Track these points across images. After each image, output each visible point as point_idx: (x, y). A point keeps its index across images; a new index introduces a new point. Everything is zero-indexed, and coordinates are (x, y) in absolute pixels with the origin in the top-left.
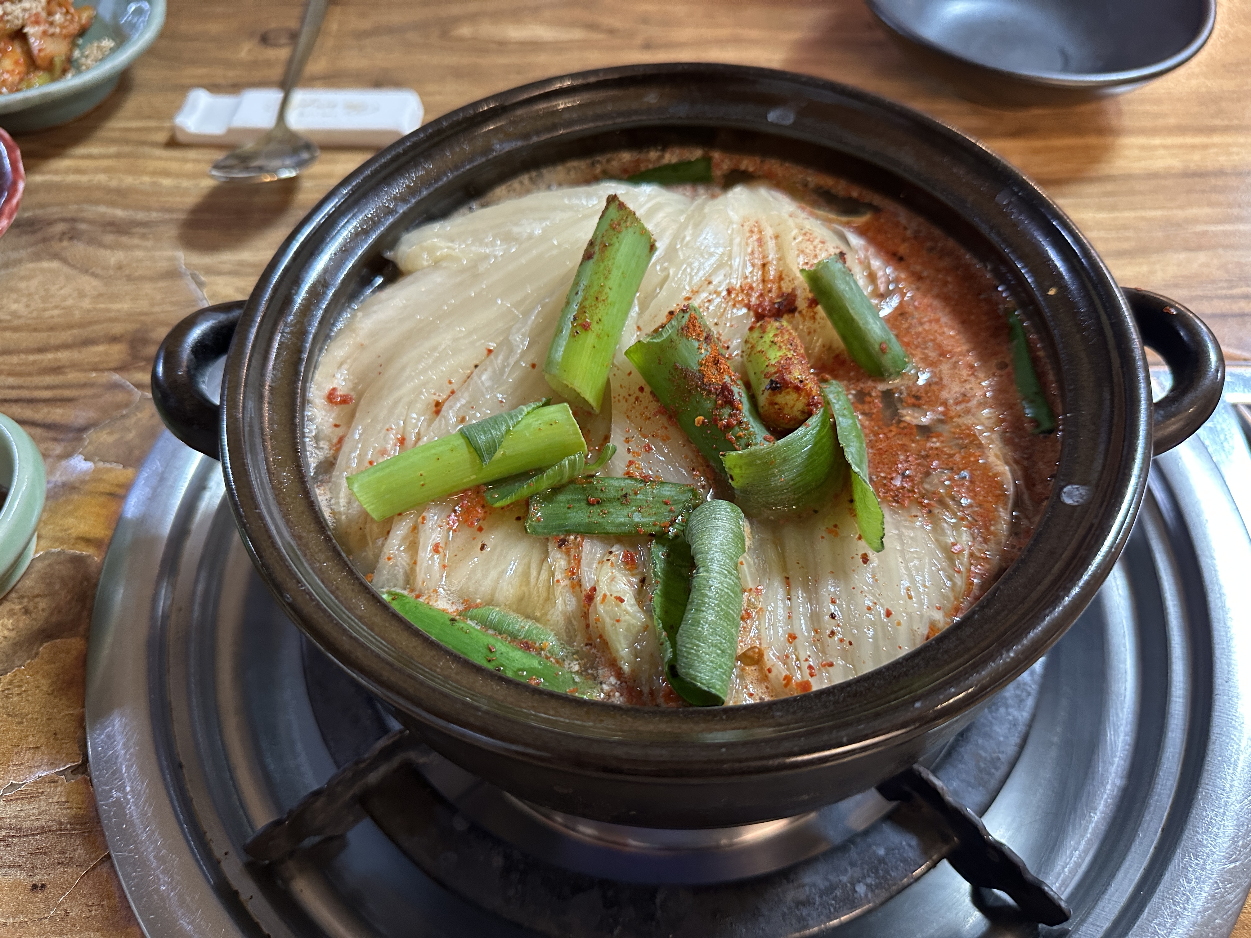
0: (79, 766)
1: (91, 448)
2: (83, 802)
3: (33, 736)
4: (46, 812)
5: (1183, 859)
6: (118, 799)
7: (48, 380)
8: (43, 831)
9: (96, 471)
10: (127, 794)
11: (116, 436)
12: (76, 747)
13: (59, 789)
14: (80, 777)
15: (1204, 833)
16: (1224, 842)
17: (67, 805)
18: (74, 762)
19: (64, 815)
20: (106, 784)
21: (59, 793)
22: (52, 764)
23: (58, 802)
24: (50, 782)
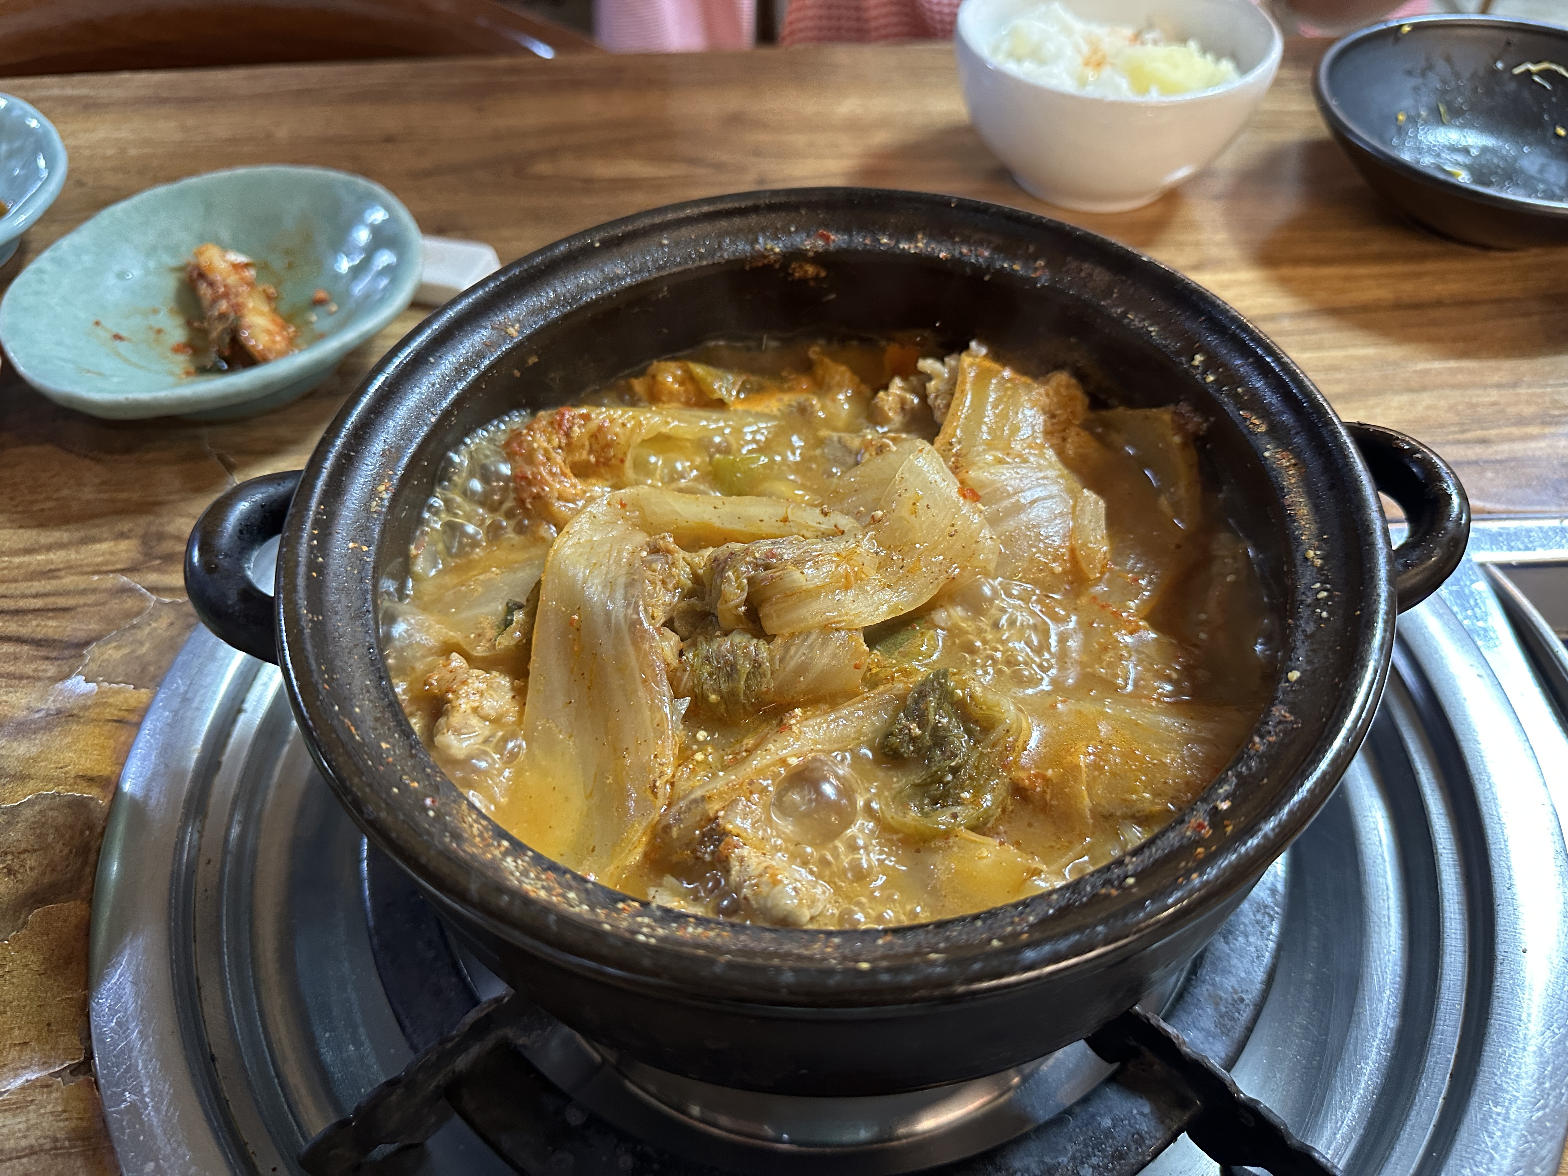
0: (80, 1064)
1: (94, 667)
2: (85, 1110)
3: (20, 1028)
4: (36, 1126)
5: (1480, 1109)
6: (133, 1104)
7: (38, 586)
8: (32, 1152)
9: (101, 693)
10: (145, 1096)
11: (125, 651)
12: (76, 1041)
13: (54, 1095)
14: (81, 1078)
15: (1502, 1074)
16: (1527, 1084)
17: (65, 1115)
18: (73, 1059)
19: (60, 1128)
20: (117, 1085)
21: (52, 1102)
22: (45, 1063)
23: (52, 1113)
24: (42, 1087)
